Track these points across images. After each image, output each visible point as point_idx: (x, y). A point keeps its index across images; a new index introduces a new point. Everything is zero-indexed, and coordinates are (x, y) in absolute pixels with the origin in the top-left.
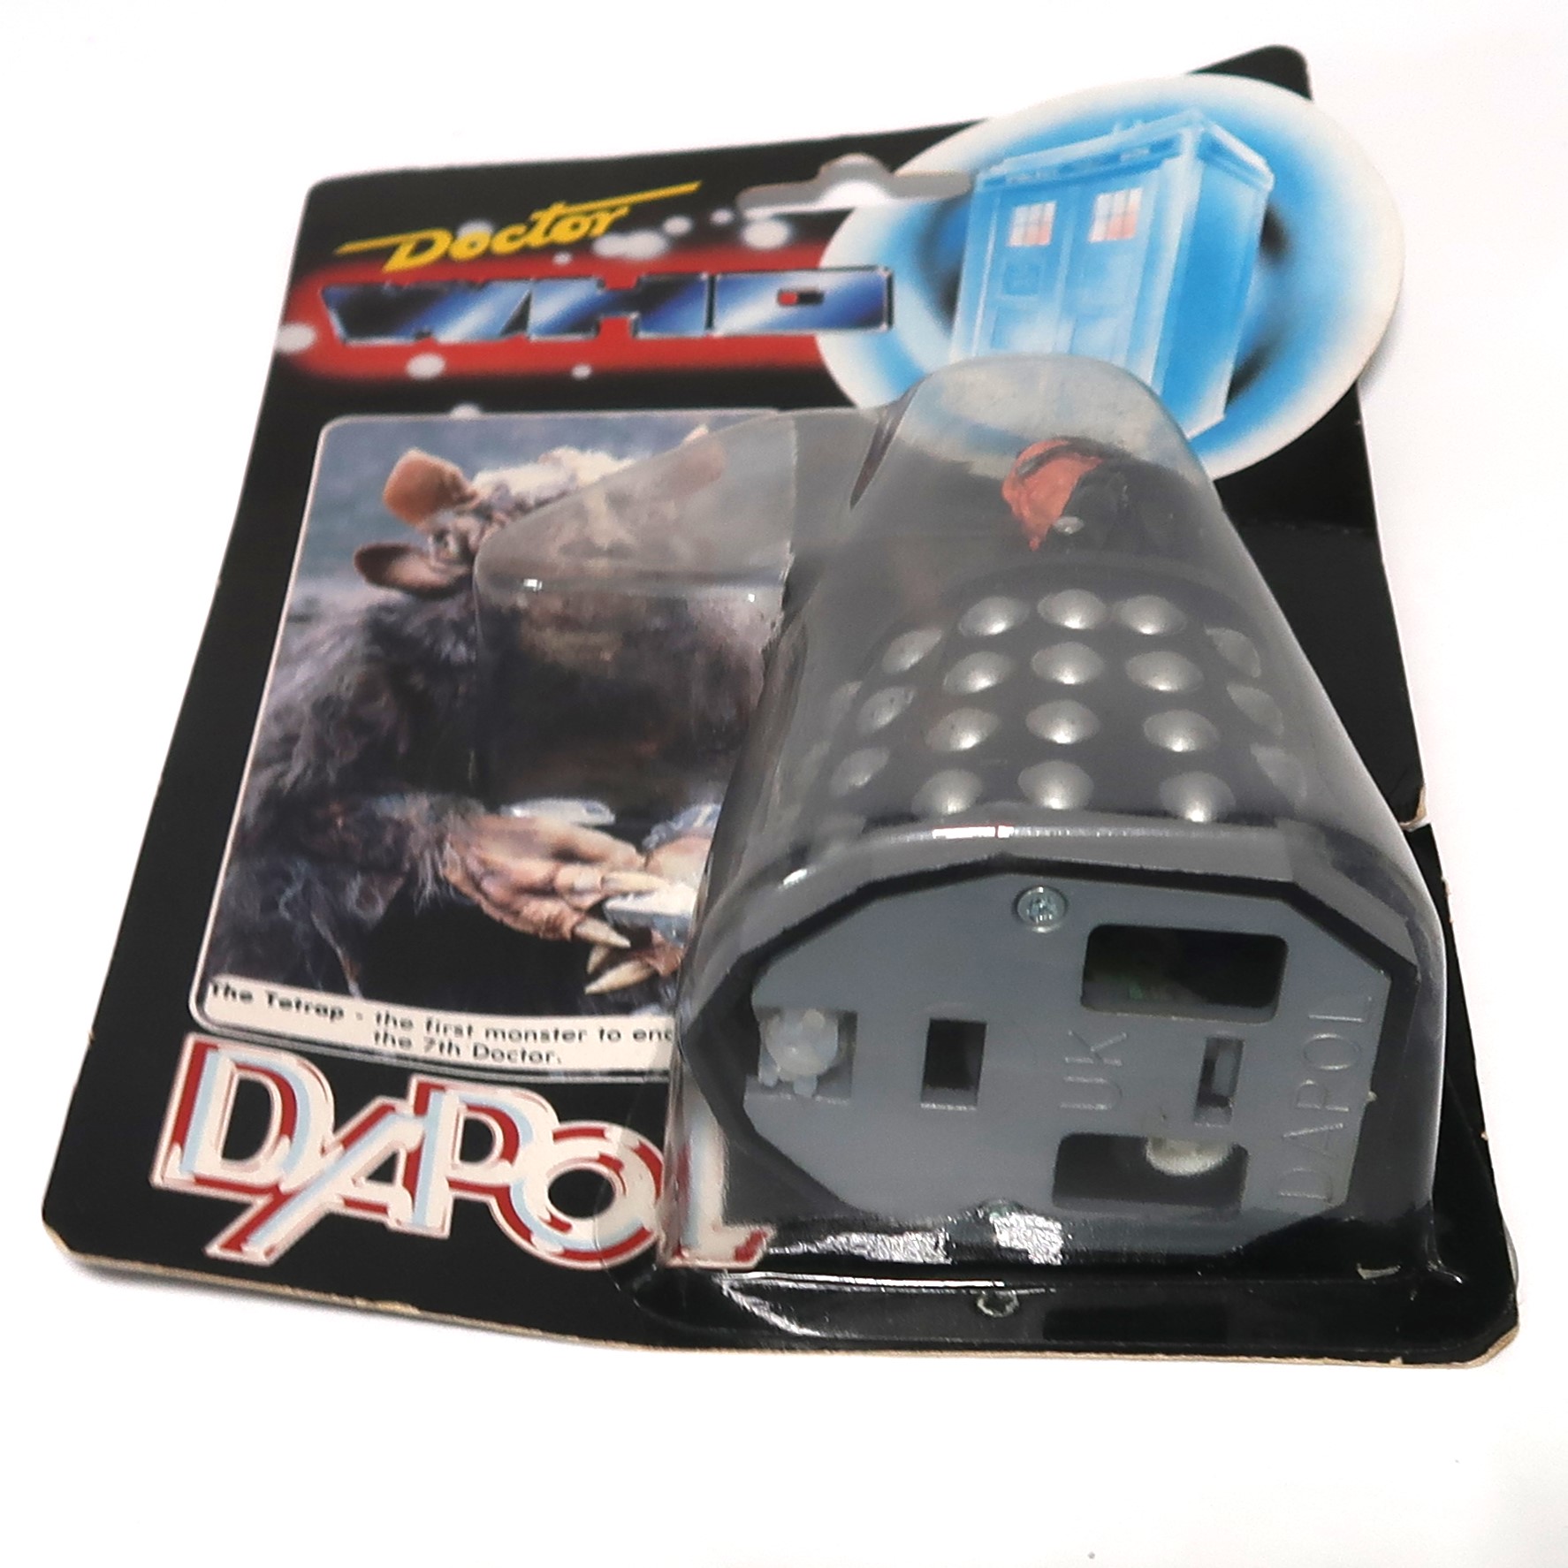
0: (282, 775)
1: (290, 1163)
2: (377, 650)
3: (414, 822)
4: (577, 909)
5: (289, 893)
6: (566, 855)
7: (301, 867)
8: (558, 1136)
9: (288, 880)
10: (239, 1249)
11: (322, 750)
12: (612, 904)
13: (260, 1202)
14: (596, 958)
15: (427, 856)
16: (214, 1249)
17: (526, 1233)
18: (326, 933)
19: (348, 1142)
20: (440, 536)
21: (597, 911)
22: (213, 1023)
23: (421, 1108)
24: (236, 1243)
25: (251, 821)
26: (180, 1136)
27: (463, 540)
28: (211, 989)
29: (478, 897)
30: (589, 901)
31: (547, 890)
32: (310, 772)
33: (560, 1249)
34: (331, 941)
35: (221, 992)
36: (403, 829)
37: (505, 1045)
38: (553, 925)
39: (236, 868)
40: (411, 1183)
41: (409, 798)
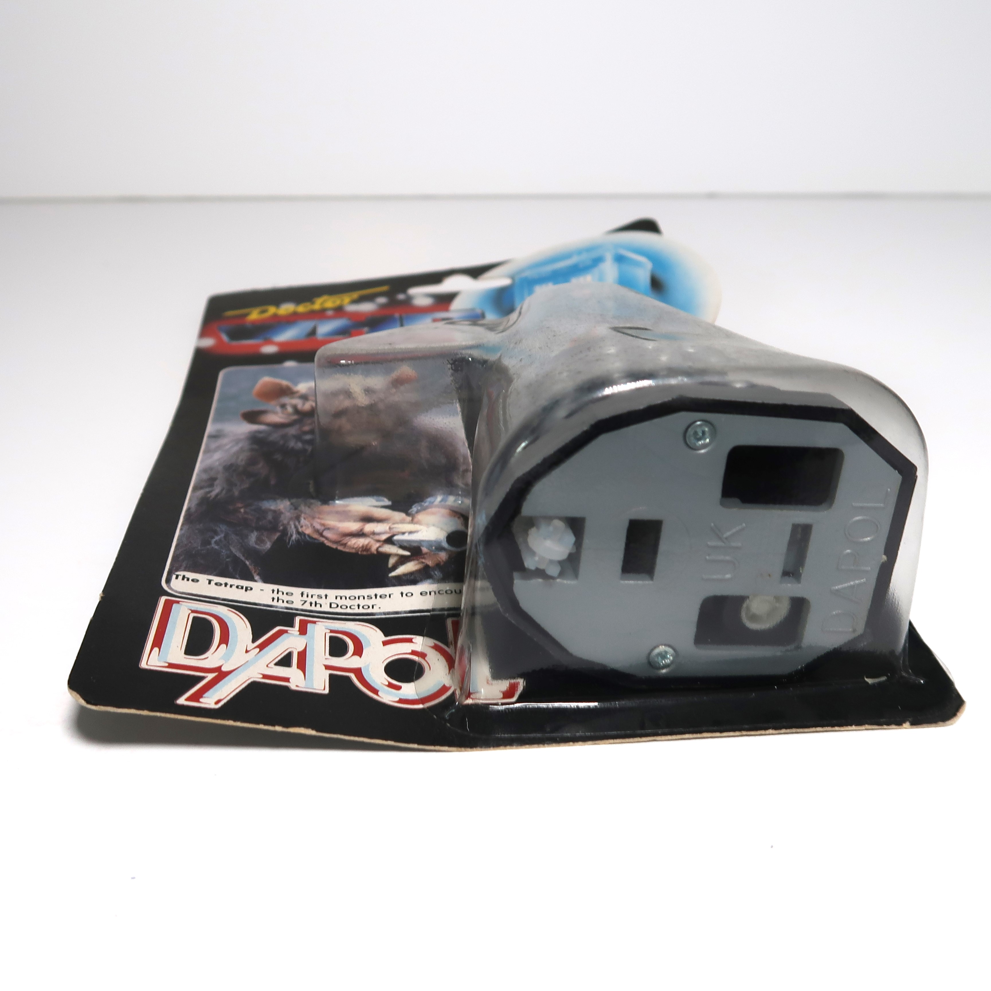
0: (210, 492)
1: (227, 657)
2: (255, 447)
3: (283, 511)
4: (378, 541)
5: (217, 538)
6: (368, 519)
7: (223, 527)
8: (385, 643)
9: (216, 533)
10: (198, 701)
11: (230, 483)
12: (396, 538)
13: (210, 676)
14: (392, 561)
15: (292, 523)
16: (182, 701)
17: (376, 692)
18: (239, 554)
19: (262, 647)
20: (283, 406)
21: (389, 541)
22: (176, 592)
23: (303, 631)
24: (196, 697)
25: (193, 510)
26: (158, 643)
27: (295, 407)
28: (174, 576)
29: (322, 539)
30: (384, 537)
31: (360, 534)
32: (224, 492)
33: (397, 699)
34: (243, 559)
35: (180, 578)
36: (277, 514)
37: (348, 603)
38: (366, 548)
39: (186, 527)
40: (302, 666)
41: (279, 501)
